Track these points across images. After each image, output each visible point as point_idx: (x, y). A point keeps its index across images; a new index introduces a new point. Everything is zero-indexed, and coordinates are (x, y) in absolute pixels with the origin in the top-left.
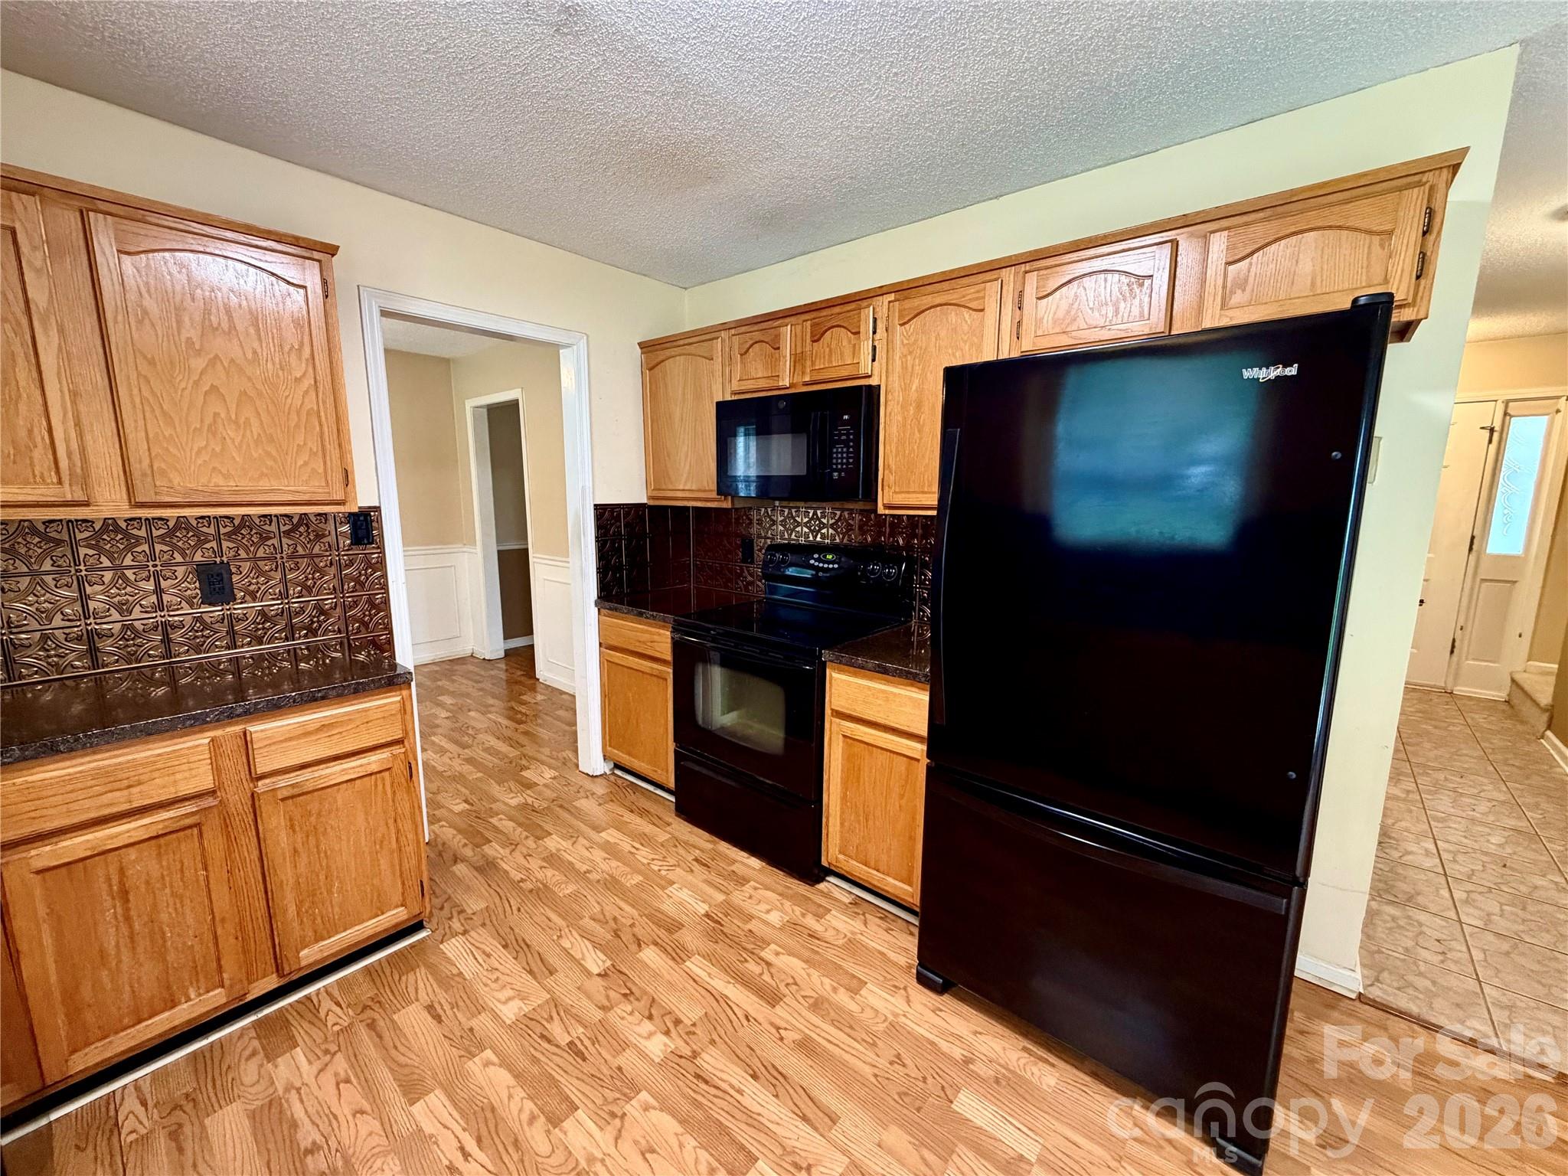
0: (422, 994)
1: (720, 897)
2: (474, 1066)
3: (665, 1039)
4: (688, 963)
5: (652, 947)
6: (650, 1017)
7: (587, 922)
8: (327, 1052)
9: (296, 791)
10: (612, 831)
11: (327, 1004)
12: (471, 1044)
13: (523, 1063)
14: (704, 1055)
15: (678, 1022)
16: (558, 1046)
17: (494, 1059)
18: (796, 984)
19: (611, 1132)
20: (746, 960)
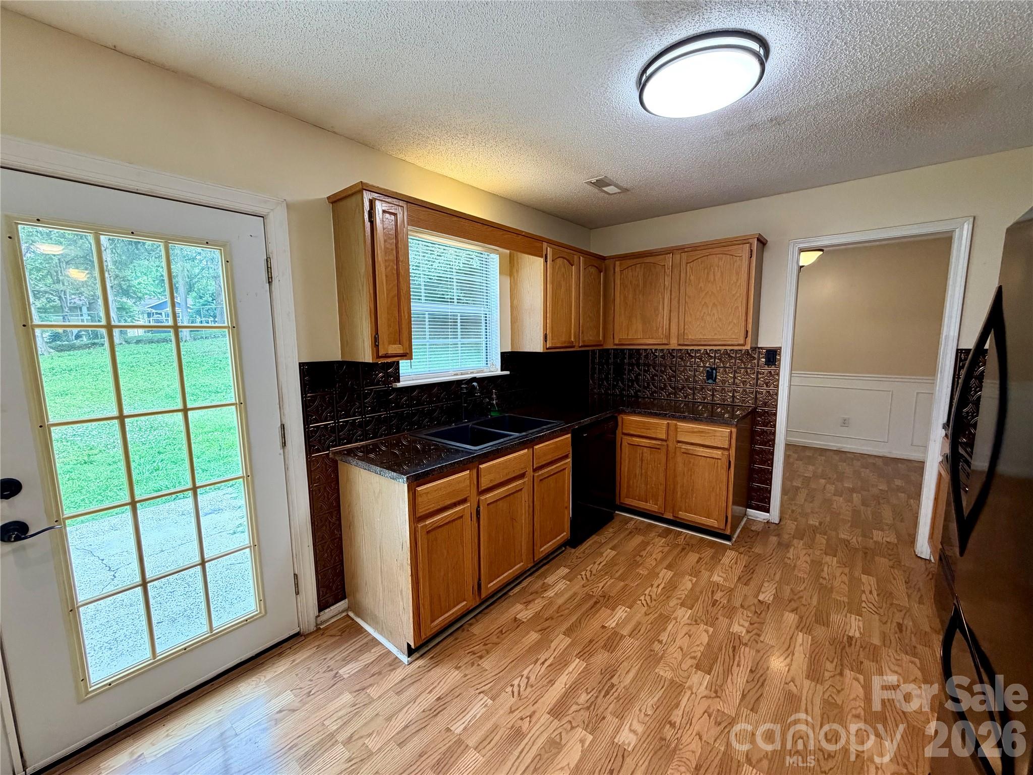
2: (687, 577)
3: (744, 632)
4: (801, 634)
5: (797, 617)
6: (751, 624)
8: (668, 544)
9: (686, 451)
11: (683, 537)
12: (695, 573)
13: (698, 589)
14: (747, 649)
15: (759, 635)
16: (712, 597)
17: (694, 581)
18: (839, 692)
19: (689, 622)
20: (832, 662)
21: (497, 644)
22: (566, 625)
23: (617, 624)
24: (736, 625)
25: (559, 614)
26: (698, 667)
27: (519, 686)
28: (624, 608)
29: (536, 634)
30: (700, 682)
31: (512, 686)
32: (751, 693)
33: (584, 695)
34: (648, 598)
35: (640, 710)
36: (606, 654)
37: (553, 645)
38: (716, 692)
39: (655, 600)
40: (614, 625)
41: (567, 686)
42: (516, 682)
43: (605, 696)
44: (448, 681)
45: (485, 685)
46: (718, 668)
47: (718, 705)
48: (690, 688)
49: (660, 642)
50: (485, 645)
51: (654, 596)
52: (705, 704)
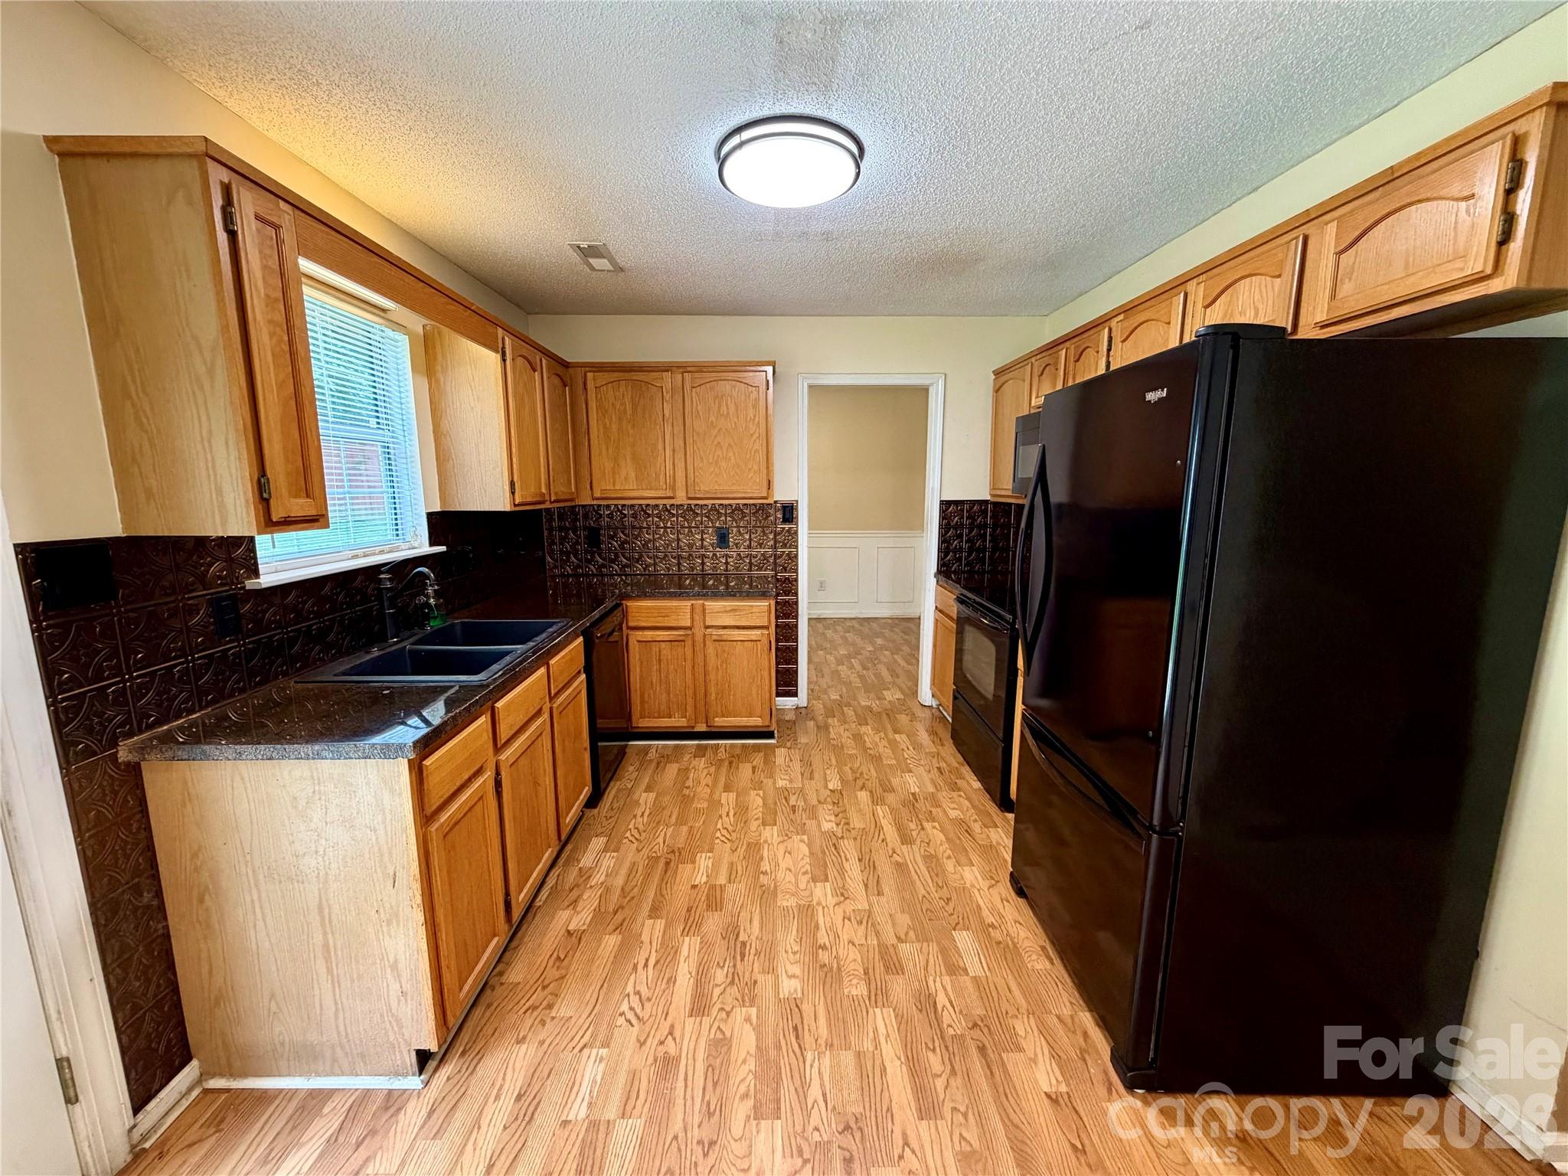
0: (755, 763)
1: (932, 789)
2: (753, 793)
3: (835, 826)
4: (878, 807)
5: (868, 792)
6: (836, 816)
7: (847, 769)
8: (711, 763)
9: (719, 638)
10: (904, 737)
11: (722, 749)
12: (759, 785)
13: (770, 801)
14: (846, 841)
15: (847, 824)
16: (788, 804)
17: (762, 795)
18: (928, 844)
19: (781, 839)
20: (912, 821)
21: (562, 978)
22: (646, 907)
23: (707, 876)
24: (825, 824)
25: (628, 898)
26: (814, 880)
27: (631, 1009)
28: (704, 855)
29: (612, 937)
30: (823, 893)
31: (622, 1014)
32: (870, 881)
33: (719, 972)
34: (724, 832)
35: (786, 952)
36: (716, 915)
37: (645, 937)
38: (842, 895)
39: (734, 831)
40: (704, 879)
41: (693, 974)
42: (625, 1007)
43: (742, 960)
44: (518, 1066)
45: (582, 1037)
46: (832, 872)
47: (849, 906)
48: (819, 903)
49: (765, 873)
50: (544, 988)
51: (730, 828)
52: (839, 911)
